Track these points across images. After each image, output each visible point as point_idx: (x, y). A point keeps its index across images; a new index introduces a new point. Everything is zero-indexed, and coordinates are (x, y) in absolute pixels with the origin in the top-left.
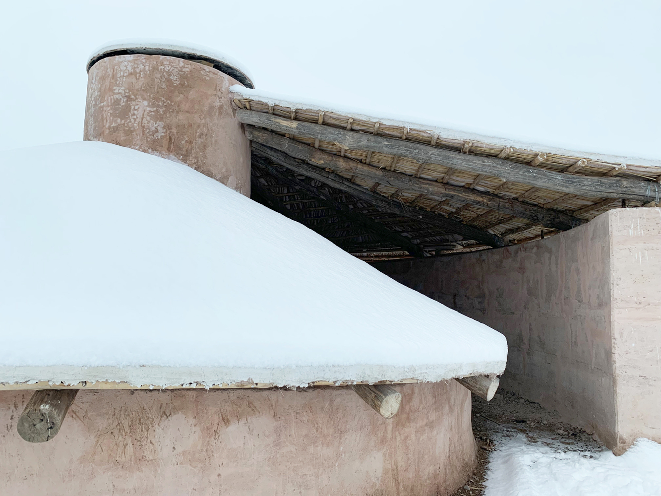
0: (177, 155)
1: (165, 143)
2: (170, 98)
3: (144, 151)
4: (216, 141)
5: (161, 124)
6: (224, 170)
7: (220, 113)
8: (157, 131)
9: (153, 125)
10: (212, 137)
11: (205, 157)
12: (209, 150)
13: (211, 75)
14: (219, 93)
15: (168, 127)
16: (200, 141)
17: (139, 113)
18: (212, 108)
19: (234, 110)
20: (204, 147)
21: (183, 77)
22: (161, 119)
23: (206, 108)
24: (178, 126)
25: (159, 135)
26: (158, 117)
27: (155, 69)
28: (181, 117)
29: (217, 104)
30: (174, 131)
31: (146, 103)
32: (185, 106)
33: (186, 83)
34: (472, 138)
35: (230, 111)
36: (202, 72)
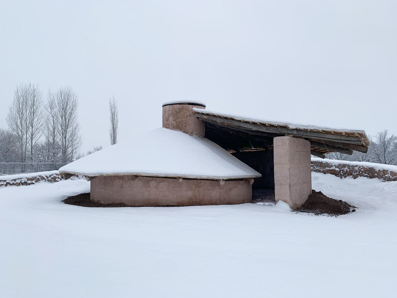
0: (179, 129)
1: (176, 127)
2: (176, 115)
3: (172, 129)
4: (189, 124)
5: (175, 122)
6: (192, 131)
7: (190, 116)
8: (174, 124)
9: (173, 123)
10: (187, 123)
11: (186, 129)
12: (187, 126)
13: (187, 107)
14: (189, 111)
15: (176, 123)
16: (184, 125)
17: (170, 120)
18: (187, 115)
19: (194, 114)
20: (186, 126)
21: (179, 109)
22: (175, 121)
23: (185, 116)
24: (179, 122)
25: (175, 125)
26: (174, 120)
27: (173, 108)
28: (179, 119)
29: (189, 114)
30: (178, 123)
31: (172, 117)
32: (180, 117)
33: (180, 110)
34: (243, 119)
35: (193, 115)
36: (184, 107)
